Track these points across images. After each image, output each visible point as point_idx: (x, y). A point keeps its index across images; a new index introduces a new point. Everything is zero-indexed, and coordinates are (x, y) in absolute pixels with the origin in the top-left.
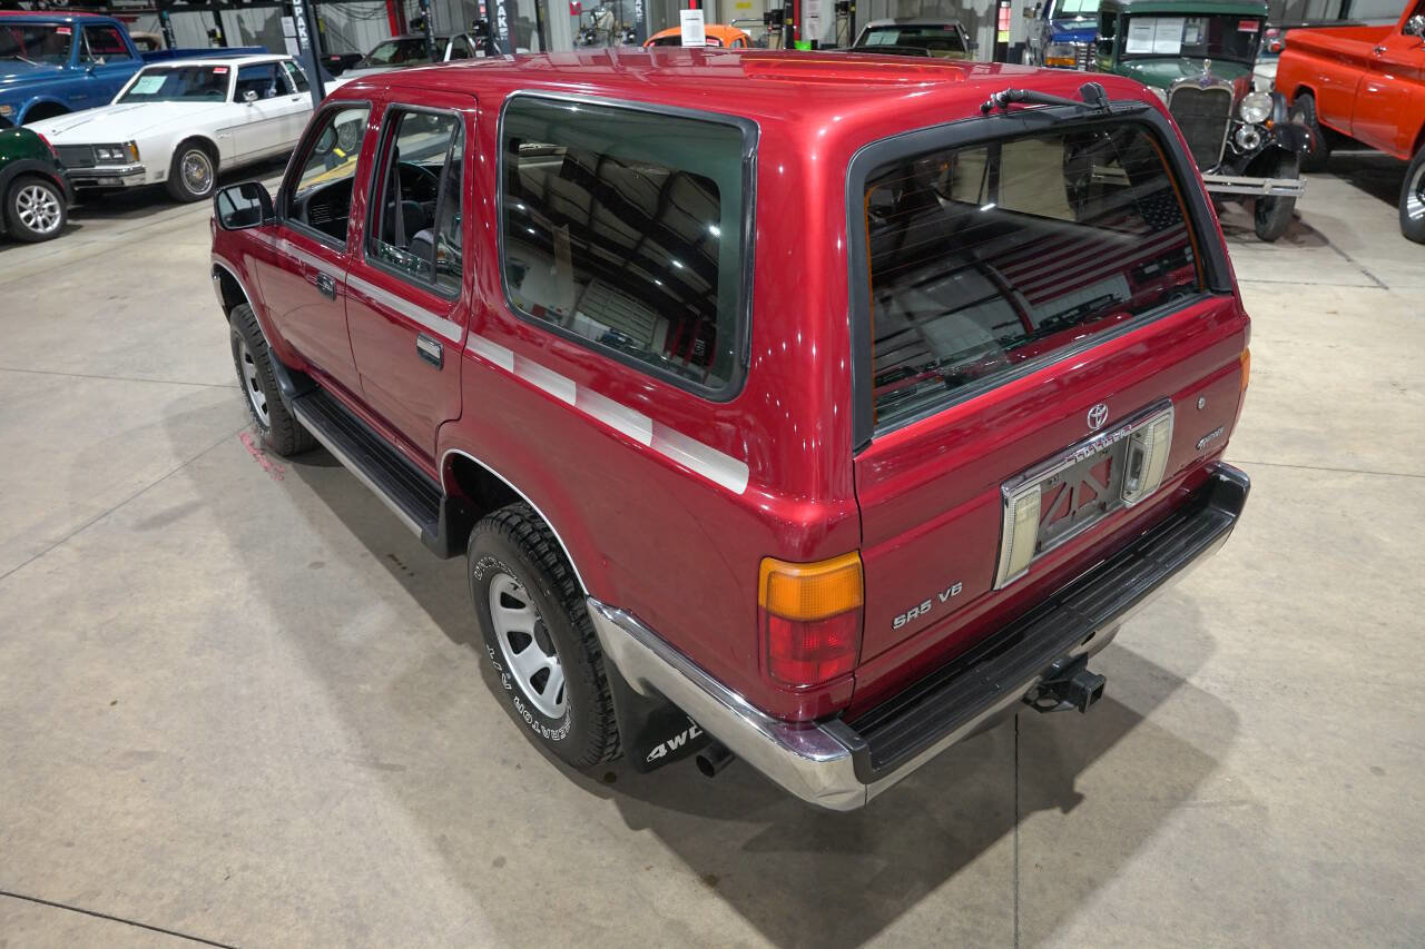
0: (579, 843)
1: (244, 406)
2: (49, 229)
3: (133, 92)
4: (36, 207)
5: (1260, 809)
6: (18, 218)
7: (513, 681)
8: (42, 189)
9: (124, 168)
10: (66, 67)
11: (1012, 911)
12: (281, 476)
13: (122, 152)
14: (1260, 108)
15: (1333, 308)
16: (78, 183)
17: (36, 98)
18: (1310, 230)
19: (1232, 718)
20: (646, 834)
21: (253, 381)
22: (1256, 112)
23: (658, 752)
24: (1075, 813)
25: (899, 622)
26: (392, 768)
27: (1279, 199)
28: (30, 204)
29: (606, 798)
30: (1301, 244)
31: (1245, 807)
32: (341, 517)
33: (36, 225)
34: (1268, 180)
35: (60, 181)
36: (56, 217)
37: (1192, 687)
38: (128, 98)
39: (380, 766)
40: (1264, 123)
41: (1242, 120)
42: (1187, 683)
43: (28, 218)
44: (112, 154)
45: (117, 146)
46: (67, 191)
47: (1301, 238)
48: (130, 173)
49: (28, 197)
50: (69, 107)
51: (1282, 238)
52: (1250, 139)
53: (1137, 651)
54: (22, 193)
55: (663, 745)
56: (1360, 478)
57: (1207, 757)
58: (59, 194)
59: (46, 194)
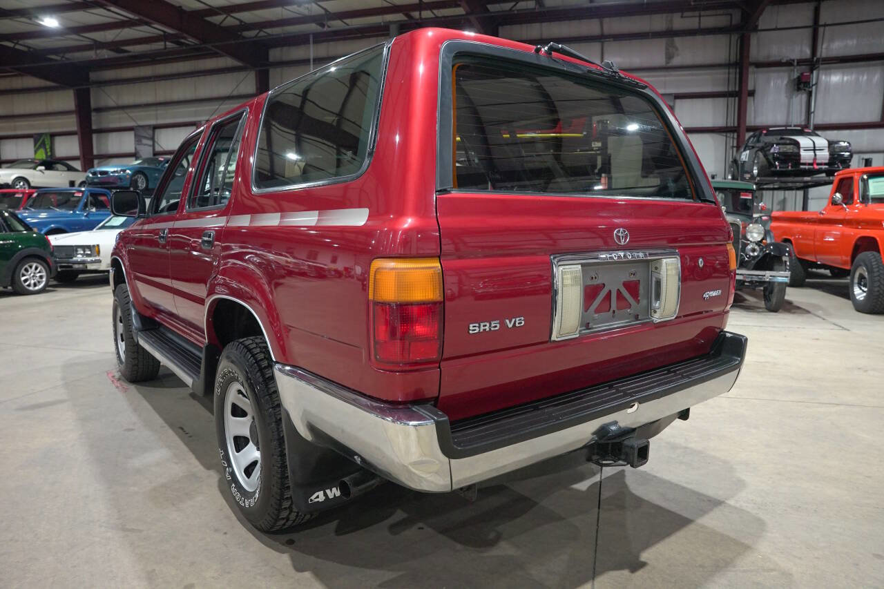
0: (255, 578)
1: (113, 348)
2: (37, 288)
3: (107, 225)
4: (32, 275)
5: (787, 575)
6: (20, 279)
7: (233, 474)
8: (38, 265)
9: (89, 259)
10: (74, 212)
12: (125, 390)
13: (91, 250)
14: (757, 233)
15: (817, 337)
16: (61, 267)
17: (53, 226)
18: (798, 308)
19: (761, 524)
20: (307, 574)
21: (122, 335)
22: (755, 235)
23: (318, 497)
24: (639, 573)
25: (474, 328)
26: (132, 530)
27: (776, 284)
28: (29, 273)
29: (284, 553)
30: (794, 313)
31: (774, 573)
32: (154, 409)
33: (29, 285)
34: (767, 272)
35: (51, 263)
36: (42, 282)
37: (730, 506)
38: (104, 227)
39: (124, 529)
40: (761, 241)
41: (748, 240)
42: (726, 503)
43: (26, 281)
44: (84, 251)
45: (89, 247)
46: (53, 269)
47: (793, 311)
48: (92, 262)
49: (29, 269)
50: (68, 230)
51: (780, 310)
52: (754, 250)
53: (689, 486)
54: (27, 266)
55: (322, 492)
56: (842, 408)
57: (743, 543)
58: (48, 270)
59: (40, 268)
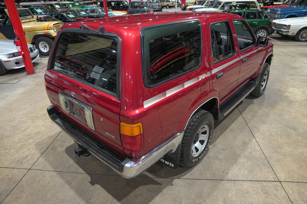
11: (67, 172)
35: (269, 31)
44: (285, 27)
48: (285, 32)
49: (261, 32)
59: (265, 32)
